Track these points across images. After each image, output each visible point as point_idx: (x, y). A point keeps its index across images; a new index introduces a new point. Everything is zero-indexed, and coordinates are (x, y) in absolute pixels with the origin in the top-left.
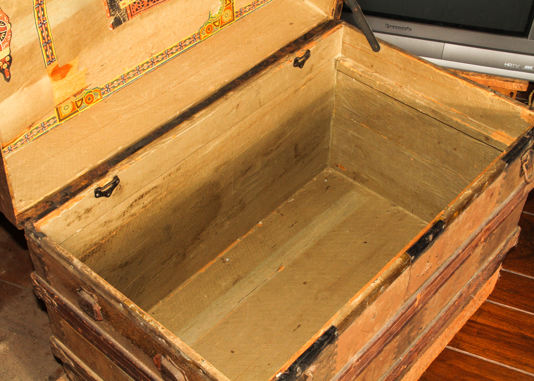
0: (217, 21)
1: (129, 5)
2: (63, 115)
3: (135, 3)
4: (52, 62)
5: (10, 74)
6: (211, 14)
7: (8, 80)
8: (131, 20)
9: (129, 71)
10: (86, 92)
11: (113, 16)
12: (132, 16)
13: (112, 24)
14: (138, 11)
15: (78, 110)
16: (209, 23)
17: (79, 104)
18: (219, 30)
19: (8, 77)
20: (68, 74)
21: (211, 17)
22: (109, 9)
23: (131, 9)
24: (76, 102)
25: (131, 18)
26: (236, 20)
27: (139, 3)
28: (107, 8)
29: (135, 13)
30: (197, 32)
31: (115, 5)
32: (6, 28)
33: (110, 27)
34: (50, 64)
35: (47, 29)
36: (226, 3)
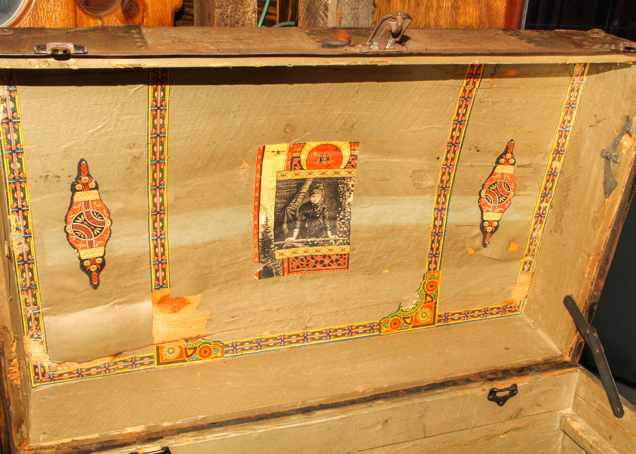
0: (409, 317)
1: (288, 258)
2: (164, 358)
3: (297, 258)
4: (161, 287)
5: (99, 281)
6: (401, 305)
7: (96, 287)
8: (286, 277)
9: (270, 336)
10: (203, 341)
11: (264, 263)
12: (289, 272)
13: (260, 272)
14: (299, 269)
15: (187, 359)
16: (396, 316)
17: (190, 352)
18: (410, 329)
19: (96, 283)
20: (183, 310)
21: (401, 309)
22: (259, 254)
23: (290, 264)
24: (186, 349)
25: (288, 275)
26: (437, 326)
27: (302, 260)
28: (256, 250)
29: (294, 270)
30: (378, 321)
31: (268, 252)
32: (104, 223)
33: (256, 274)
34: (159, 289)
35: (163, 246)
36: (426, 299)
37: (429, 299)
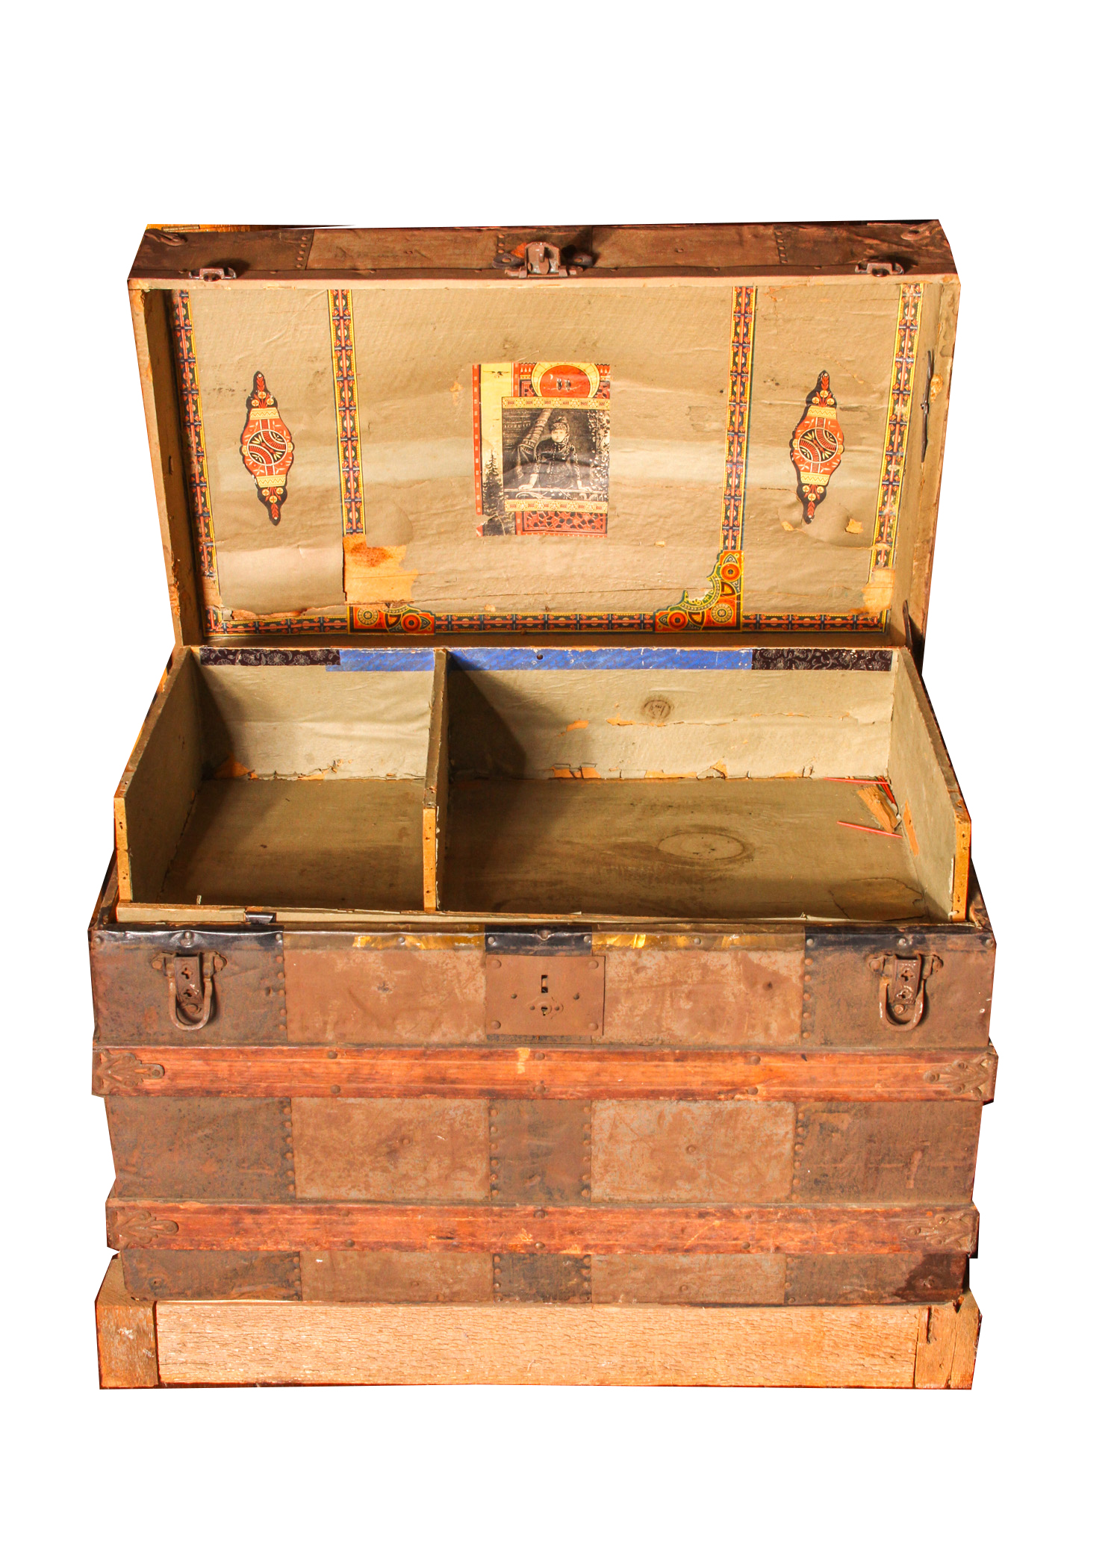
0: (699, 613)
1: (523, 512)
2: (359, 624)
3: (535, 512)
4: (355, 531)
5: (279, 515)
6: (686, 594)
7: (276, 523)
8: (519, 538)
9: (497, 614)
10: (408, 608)
11: (489, 515)
12: (524, 530)
13: (484, 526)
14: (537, 528)
15: (388, 629)
16: (680, 609)
17: (392, 621)
18: (701, 631)
19: (276, 518)
20: (382, 565)
21: (685, 600)
22: (483, 502)
23: (525, 520)
24: (386, 615)
25: (522, 534)
26: (743, 633)
27: (541, 516)
28: (479, 498)
29: (531, 529)
30: (651, 613)
31: (495, 501)
32: (284, 447)
33: (478, 529)
34: (351, 533)
35: (356, 480)
36: (723, 590)
37: (728, 590)
